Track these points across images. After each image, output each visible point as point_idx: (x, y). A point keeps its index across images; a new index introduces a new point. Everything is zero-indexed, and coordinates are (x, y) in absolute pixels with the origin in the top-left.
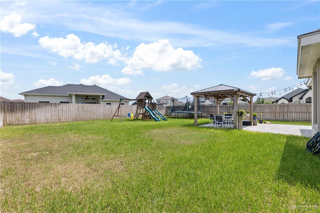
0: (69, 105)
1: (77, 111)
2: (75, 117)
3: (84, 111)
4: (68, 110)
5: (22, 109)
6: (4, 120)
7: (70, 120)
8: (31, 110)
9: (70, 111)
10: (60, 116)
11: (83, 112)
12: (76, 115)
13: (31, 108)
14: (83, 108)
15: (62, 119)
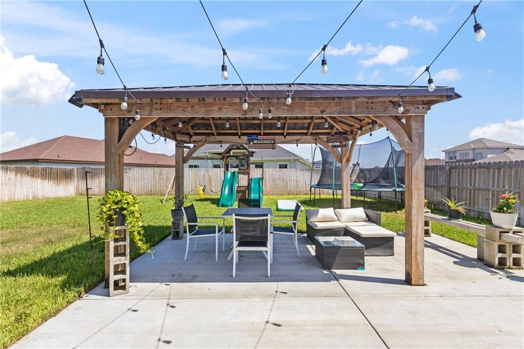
0: (143, 171)
1: (152, 180)
2: (150, 189)
3: (163, 180)
4: (140, 177)
5: (92, 176)
6: (77, 189)
7: (143, 193)
8: (100, 178)
9: (143, 180)
10: (130, 187)
11: (161, 181)
12: (151, 185)
13: (100, 175)
14: (161, 174)
15: (133, 190)
